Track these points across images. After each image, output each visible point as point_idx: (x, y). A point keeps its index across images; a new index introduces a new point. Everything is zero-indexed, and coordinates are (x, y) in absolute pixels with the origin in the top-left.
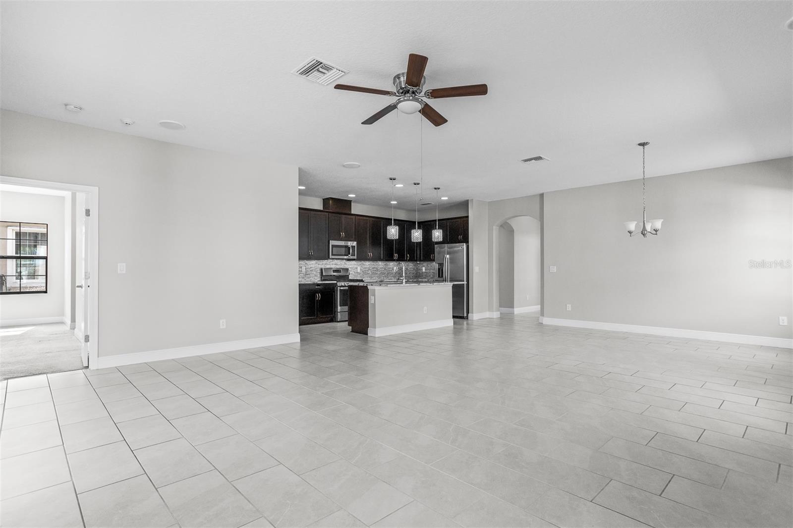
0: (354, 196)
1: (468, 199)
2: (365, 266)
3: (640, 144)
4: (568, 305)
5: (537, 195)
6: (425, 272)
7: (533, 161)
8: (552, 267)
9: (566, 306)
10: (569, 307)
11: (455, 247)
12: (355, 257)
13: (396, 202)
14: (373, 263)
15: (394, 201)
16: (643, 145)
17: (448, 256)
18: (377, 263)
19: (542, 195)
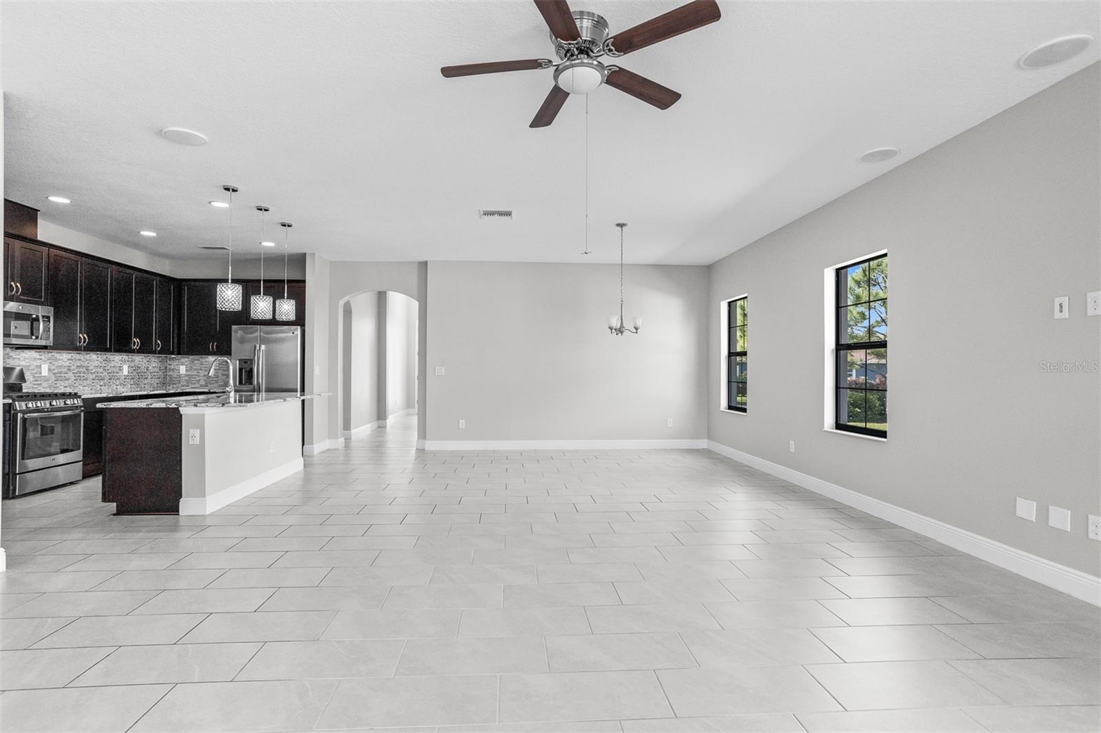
0: (66, 201)
1: (304, 251)
2: (60, 363)
3: (618, 225)
4: (461, 421)
5: (414, 263)
6: (186, 375)
7: (496, 216)
8: (440, 367)
9: (459, 422)
10: (462, 424)
11: (282, 332)
12: (50, 342)
13: (152, 234)
14: (78, 357)
15: (149, 229)
16: (621, 225)
17: (263, 347)
18: (88, 357)
19: (424, 265)
